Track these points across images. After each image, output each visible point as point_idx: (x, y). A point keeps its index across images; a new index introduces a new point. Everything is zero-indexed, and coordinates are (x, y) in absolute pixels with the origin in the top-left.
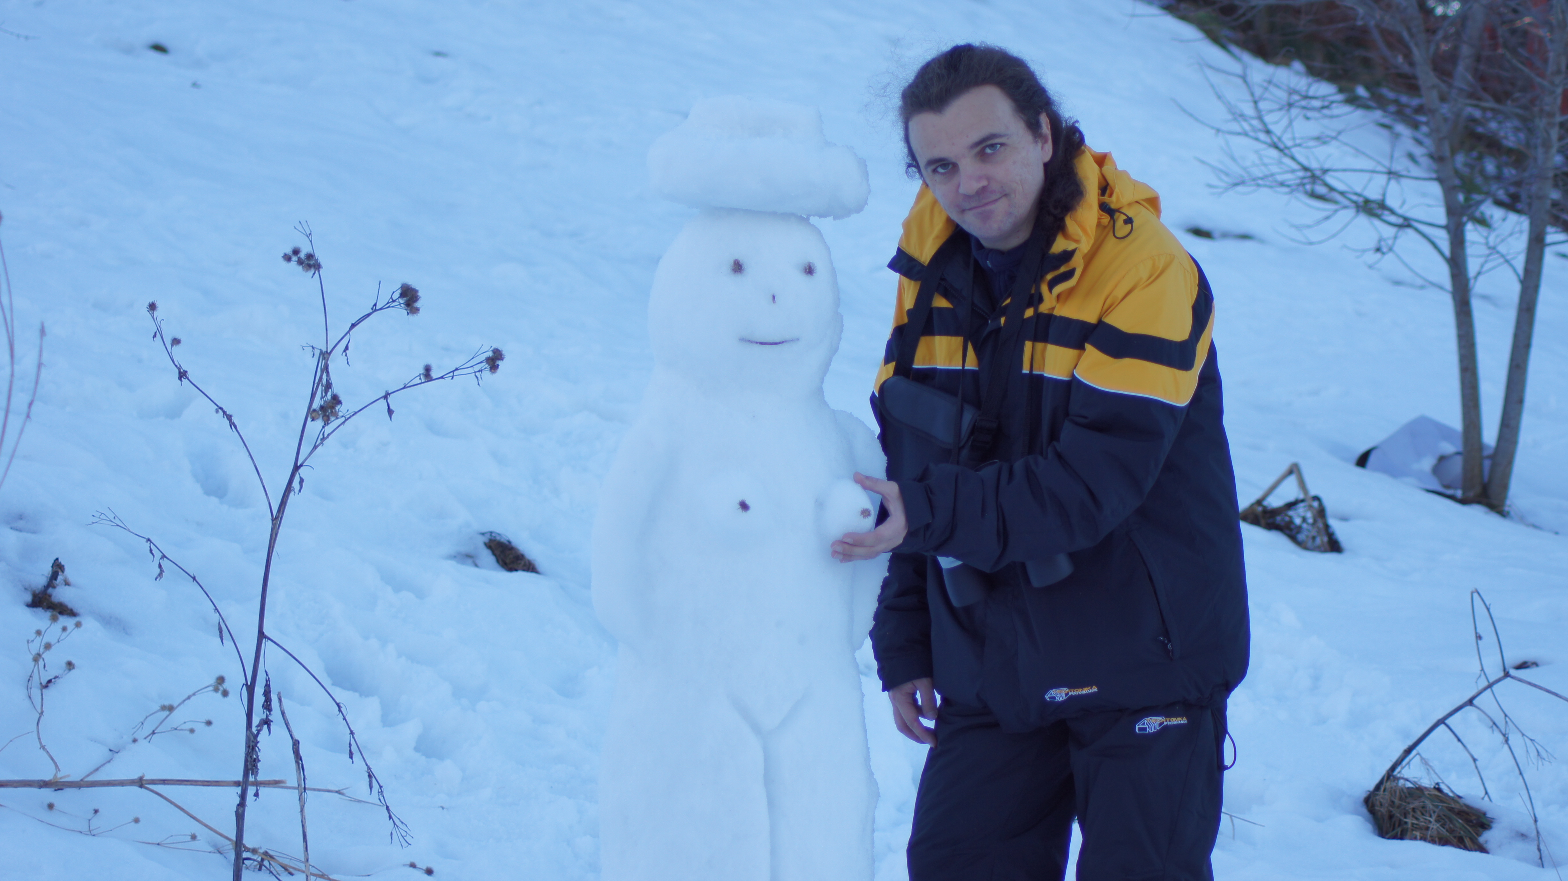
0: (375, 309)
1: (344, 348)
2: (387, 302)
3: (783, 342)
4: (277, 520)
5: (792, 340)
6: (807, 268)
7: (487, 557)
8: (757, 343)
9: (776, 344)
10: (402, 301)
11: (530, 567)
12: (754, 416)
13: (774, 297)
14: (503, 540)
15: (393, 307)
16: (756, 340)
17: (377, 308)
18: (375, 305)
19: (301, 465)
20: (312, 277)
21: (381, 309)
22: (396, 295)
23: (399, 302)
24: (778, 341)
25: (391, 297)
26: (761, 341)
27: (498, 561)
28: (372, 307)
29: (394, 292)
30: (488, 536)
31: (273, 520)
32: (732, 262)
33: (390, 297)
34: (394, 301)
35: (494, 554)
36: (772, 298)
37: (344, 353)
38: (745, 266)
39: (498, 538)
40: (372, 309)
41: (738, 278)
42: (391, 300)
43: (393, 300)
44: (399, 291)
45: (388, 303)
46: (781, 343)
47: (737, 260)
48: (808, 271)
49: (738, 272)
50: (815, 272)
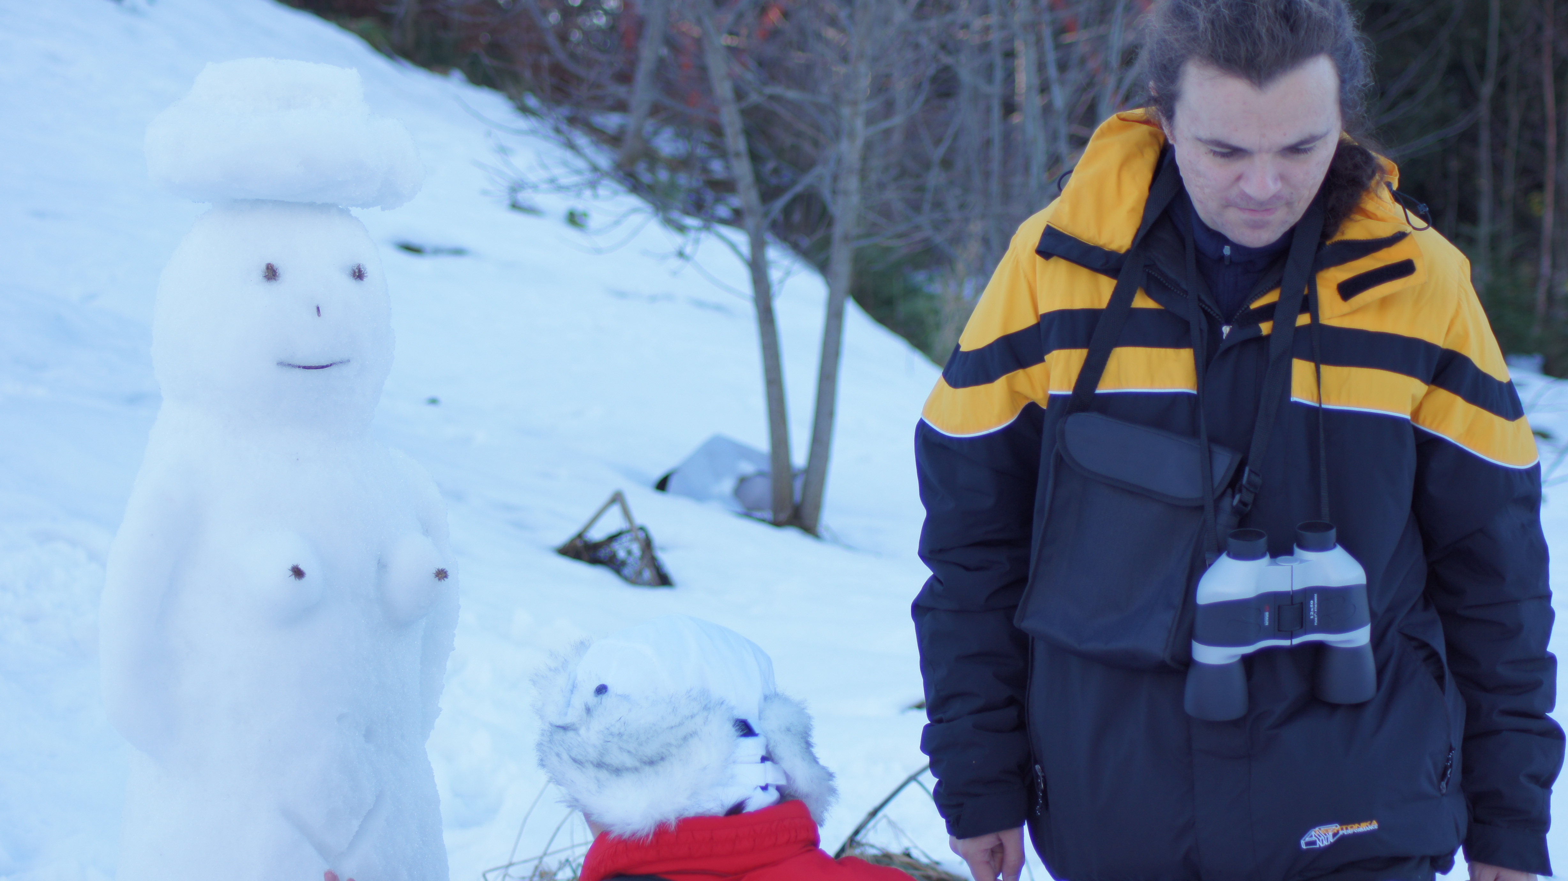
3: (331, 365)
5: (342, 362)
6: (357, 271)
8: (299, 367)
9: (323, 367)
12: (298, 459)
13: (318, 308)
16: (298, 364)
24: (325, 364)
26: (304, 365)
32: (264, 267)
36: (316, 310)
38: (280, 271)
41: (273, 286)
46: (327, 366)
47: (269, 264)
48: (357, 275)
49: (271, 279)
50: (367, 276)
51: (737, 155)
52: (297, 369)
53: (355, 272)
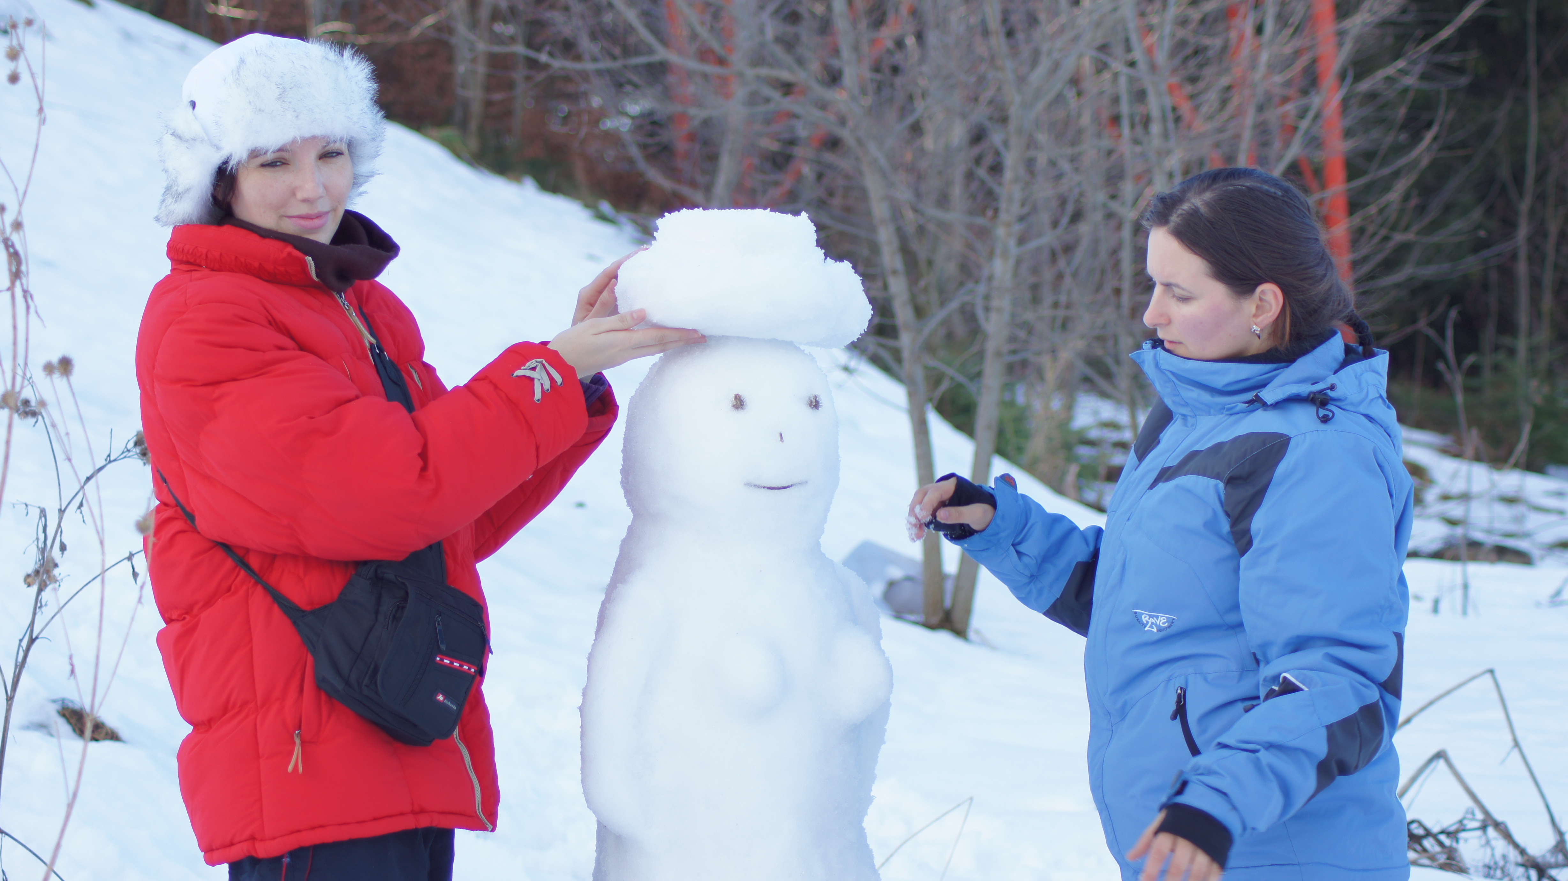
0: (109, 461)
1: (78, 504)
2: (121, 452)
3: (791, 486)
4: (10, 699)
5: (800, 484)
6: (814, 401)
7: (63, 727)
8: (764, 488)
9: (784, 488)
10: (138, 450)
11: (113, 736)
13: (781, 435)
14: (77, 706)
15: (129, 457)
16: (763, 485)
17: (112, 458)
18: (109, 456)
19: (37, 638)
20: (34, 426)
21: (115, 460)
22: (131, 445)
23: (136, 452)
24: (786, 486)
25: (126, 447)
26: (768, 486)
27: (74, 730)
28: (105, 457)
29: (129, 441)
30: (61, 702)
31: (7, 700)
32: (732, 397)
33: (124, 446)
34: (129, 451)
35: (69, 722)
36: (779, 436)
37: (79, 511)
38: (746, 401)
39: (70, 705)
40: (106, 460)
41: (741, 414)
42: (126, 450)
43: (127, 449)
44: (135, 438)
45: (123, 453)
46: (788, 487)
47: (737, 394)
48: (814, 404)
49: (739, 408)
50: (821, 406)
51: (895, 272)
52: (762, 489)
53: (811, 402)
